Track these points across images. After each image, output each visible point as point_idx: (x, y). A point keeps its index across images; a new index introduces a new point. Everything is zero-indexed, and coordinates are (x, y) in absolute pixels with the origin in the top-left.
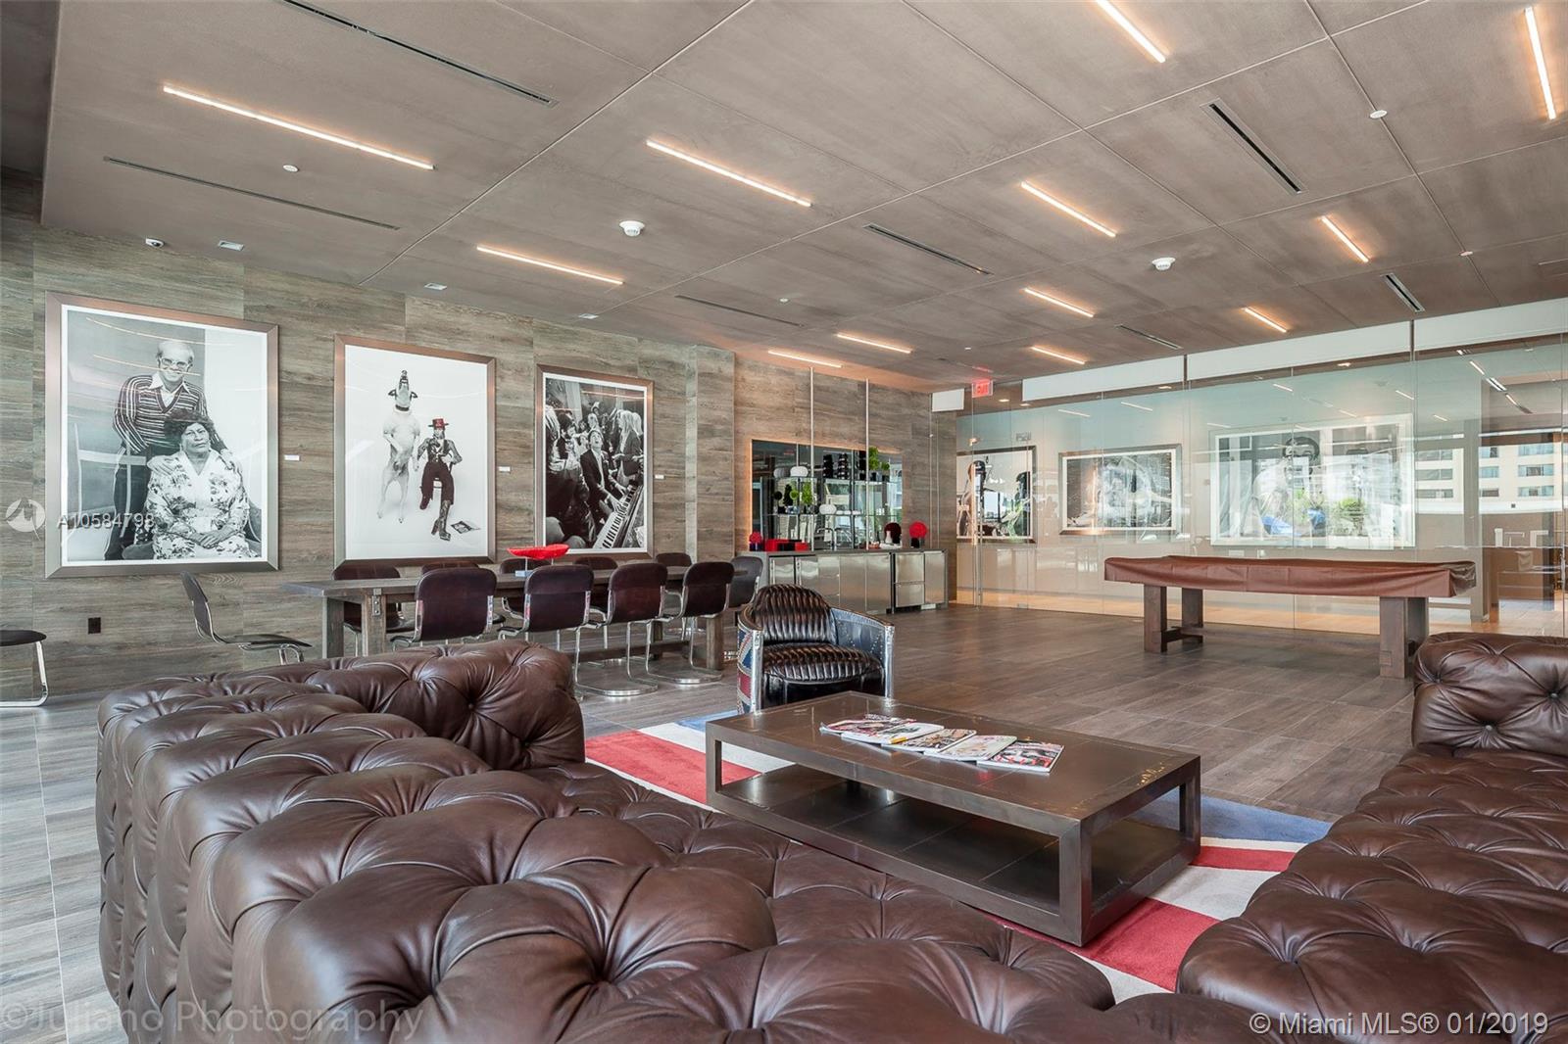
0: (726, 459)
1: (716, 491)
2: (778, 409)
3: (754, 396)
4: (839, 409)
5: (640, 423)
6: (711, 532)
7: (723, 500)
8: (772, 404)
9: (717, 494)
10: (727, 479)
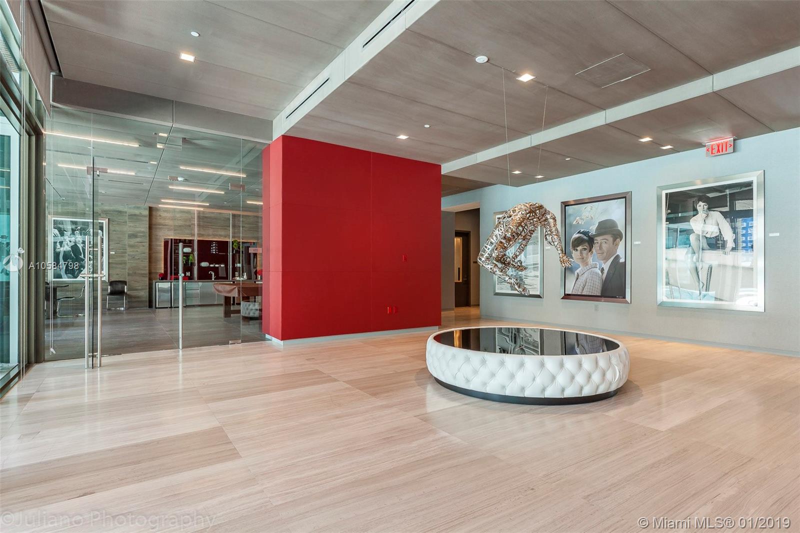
0: (144, 246)
1: (138, 258)
2: (180, 226)
3: (166, 222)
4: (219, 225)
5: (102, 233)
6: (135, 273)
7: (142, 261)
8: (177, 224)
9: (139, 259)
10: (144, 253)
